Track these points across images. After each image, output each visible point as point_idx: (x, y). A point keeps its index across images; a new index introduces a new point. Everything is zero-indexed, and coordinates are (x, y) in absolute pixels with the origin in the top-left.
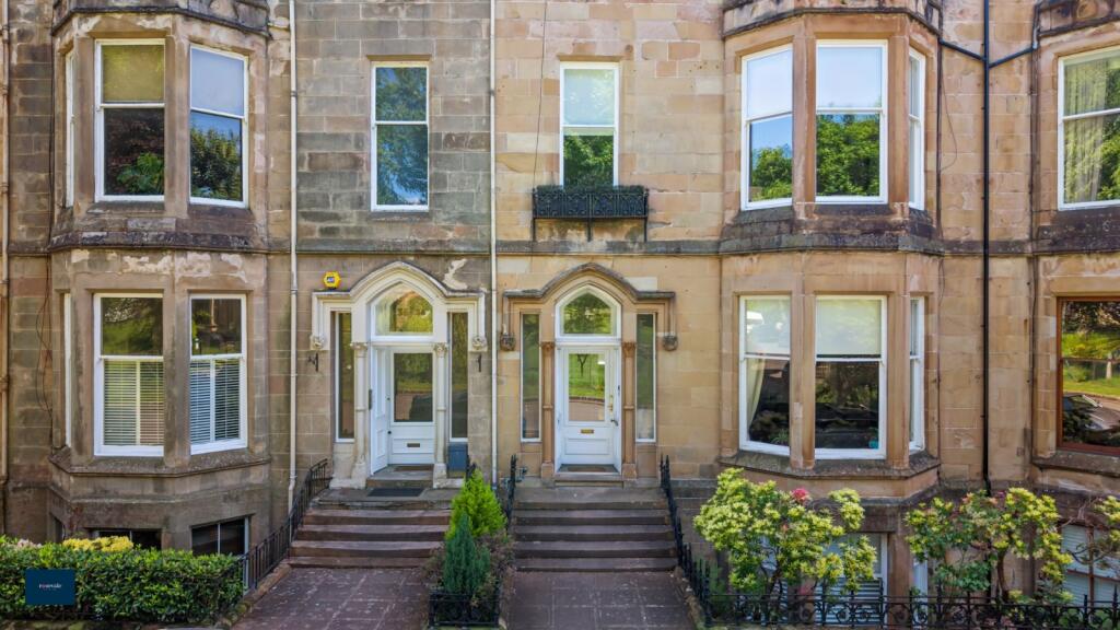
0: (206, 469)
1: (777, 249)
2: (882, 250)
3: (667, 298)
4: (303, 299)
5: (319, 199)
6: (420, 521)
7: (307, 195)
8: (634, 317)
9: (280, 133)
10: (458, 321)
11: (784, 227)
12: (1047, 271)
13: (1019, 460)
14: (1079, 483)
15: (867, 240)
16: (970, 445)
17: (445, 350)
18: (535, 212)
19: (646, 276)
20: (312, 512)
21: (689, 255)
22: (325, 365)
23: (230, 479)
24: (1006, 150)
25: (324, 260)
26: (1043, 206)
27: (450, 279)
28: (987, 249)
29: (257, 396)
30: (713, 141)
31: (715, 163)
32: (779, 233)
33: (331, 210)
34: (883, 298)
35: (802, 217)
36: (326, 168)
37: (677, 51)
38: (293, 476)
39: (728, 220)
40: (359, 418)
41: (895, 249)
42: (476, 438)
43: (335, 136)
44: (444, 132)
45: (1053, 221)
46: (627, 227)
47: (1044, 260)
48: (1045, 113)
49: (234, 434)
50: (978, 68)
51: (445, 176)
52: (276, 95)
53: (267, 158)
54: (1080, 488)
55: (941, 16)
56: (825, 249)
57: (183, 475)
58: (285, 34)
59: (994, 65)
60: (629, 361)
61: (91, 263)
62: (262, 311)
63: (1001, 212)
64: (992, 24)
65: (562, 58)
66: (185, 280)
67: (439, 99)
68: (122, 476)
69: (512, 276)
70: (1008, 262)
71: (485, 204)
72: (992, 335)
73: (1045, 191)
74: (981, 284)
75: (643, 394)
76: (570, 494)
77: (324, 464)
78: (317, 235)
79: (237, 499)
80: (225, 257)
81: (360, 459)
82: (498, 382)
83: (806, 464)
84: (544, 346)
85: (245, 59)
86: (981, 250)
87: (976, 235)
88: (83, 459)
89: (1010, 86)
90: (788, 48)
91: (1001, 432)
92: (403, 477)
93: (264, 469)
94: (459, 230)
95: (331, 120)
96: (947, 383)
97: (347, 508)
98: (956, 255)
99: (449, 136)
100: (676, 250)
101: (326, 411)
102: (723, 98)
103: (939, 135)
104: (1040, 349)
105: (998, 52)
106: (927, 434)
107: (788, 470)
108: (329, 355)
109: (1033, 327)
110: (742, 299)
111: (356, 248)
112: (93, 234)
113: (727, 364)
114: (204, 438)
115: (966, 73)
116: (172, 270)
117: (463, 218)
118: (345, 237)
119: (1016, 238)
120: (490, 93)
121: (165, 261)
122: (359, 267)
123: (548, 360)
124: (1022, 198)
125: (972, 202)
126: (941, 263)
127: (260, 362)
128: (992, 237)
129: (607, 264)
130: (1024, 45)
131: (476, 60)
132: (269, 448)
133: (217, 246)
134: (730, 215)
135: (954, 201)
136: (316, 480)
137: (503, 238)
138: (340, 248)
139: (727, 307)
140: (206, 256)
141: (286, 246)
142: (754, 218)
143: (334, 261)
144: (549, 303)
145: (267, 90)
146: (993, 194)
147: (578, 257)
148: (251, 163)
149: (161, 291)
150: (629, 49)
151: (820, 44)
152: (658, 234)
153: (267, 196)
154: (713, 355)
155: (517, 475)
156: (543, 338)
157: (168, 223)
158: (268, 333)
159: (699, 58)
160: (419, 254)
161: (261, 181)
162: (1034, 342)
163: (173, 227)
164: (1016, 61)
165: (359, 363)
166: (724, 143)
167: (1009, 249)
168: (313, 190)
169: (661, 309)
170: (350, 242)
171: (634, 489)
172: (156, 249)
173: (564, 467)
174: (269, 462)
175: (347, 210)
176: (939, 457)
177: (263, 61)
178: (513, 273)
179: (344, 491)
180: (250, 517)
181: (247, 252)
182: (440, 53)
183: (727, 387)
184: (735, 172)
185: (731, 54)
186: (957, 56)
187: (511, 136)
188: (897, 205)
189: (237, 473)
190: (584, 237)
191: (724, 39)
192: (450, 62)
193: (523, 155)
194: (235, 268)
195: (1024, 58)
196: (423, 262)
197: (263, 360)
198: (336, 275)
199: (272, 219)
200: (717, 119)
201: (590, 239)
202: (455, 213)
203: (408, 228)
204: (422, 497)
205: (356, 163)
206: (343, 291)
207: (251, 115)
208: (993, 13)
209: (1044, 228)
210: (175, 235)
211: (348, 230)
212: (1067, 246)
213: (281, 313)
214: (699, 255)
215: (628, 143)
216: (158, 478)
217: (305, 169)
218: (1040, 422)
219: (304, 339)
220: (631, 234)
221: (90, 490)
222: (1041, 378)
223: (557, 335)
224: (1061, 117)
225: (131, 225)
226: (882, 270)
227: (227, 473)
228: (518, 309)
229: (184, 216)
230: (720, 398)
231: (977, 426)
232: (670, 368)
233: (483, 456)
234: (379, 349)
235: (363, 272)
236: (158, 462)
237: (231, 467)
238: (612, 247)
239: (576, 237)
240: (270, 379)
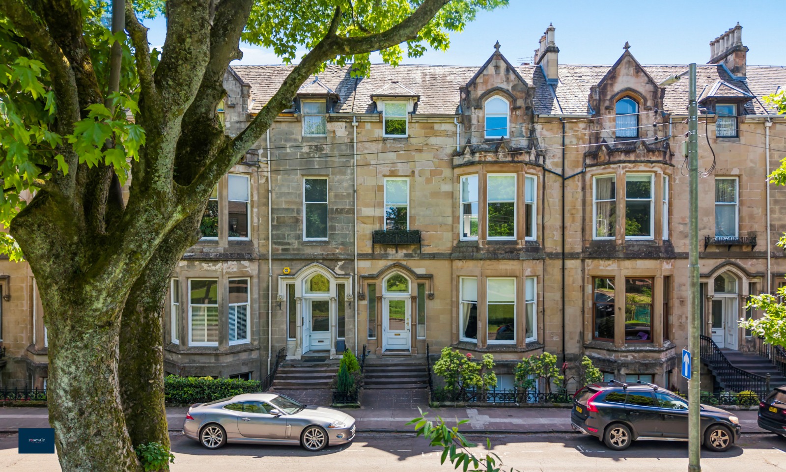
0: (234, 351)
1: (472, 258)
2: (513, 259)
3: (430, 277)
4: (274, 279)
5: (281, 236)
6: (326, 371)
7: (276, 234)
8: (416, 285)
9: (264, 208)
10: (341, 287)
11: (475, 249)
12: (588, 266)
13: (578, 345)
14: (599, 354)
15: (507, 255)
16: (557, 339)
17: (335, 300)
18: (374, 242)
19: (421, 269)
20: (280, 369)
21: (439, 259)
22: (283, 307)
23: (244, 356)
24: (572, 214)
25: (283, 262)
26: (587, 238)
27: (337, 270)
28: (564, 256)
29: (255, 321)
30: (449, 211)
31: (449, 220)
32: (473, 252)
33: (286, 241)
34: (515, 278)
35: (481, 246)
36: (284, 223)
37: (433, 173)
38: (270, 355)
39: (454, 245)
40: (298, 330)
41: (518, 259)
42: (349, 338)
43: (287, 209)
44: (335, 208)
45: (590, 244)
46: (413, 247)
47: (587, 261)
48: (588, 199)
49: (245, 337)
50: (560, 179)
51: (335, 226)
52: (262, 191)
53: (258, 219)
54: (599, 356)
55: (544, 158)
56: (490, 259)
57: (226, 354)
58: (266, 165)
59: (566, 179)
60: (414, 304)
61: (188, 266)
62: (257, 284)
63: (570, 240)
64: (566, 160)
65: (385, 176)
66: (227, 273)
67: (332, 194)
68: (201, 354)
69: (364, 268)
70: (573, 261)
71: (352, 238)
72: (566, 293)
73: (587, 232)
74: (561, 271)
75: (420, 318)
76: (388, 361)
77: (283, 350)
78: (280, 252)
79: (247, 364)
80: (242, 262)
81: (299, 347)
82: (358, 314)
83: (483, 346)
84: (378, 298)
85: (249, 177)
86: (561, 257)
87: (559, 250)
88: (185, 348)
89: (574, 187)
90: (477, 175)
91: (571, 333)
92: (316, 354)
93: (257, 352)
94: (341, 249)
95: (287, 202)
96: (547, 312)
97: (295, 367)
98: (551, 259)
99: (337, 209)
100: (433, 257)
101: (284, 326)
102: (453, 193)
103: (543, 208)
104: (586, 299)
105: (569, 172)
106: (538, 334)
107: (476, 349)
108: (285, 303)
109: (583, 288)
110: (461, 278)
111: (298, 257)
112: (189, 254)
113: (455, 305)
114: (233, 339)
115: (555, 181)
116: (222, 269)
117: (343, 244)
118: (292, 252)
119: (576, 251)
120: (354, 191)
121: (219, 265)
122: (299, 265)
123: (380, 304)
124: (579, 234)
125: (557, 236)
126: (544, 262)
127: (256, 306)
128: (566, 251)
129: (404, 263)
130: (579, 170)
131: (348, 177)
132: (259, 342)
133: (239, 258)
134: (455, 242)
135: (550, 236)
136: (281, 356)
137: (359, 252)
138: (290, 257)
139: (455, 282)
140: (235, 263)
141: (267, 256)
142: (464, 244)
143: (287, 263)
144: (380, 280)
145: (258, 190)
146: (566, 233)
147: (392, 260)
148: (252, 222)
149: (218, 278)
150: (413, 172)
151: (489, 175)
152: (426, 250)
153: (259, 235)
154: (449, 301)
155: (366, 353)
156: (377, 295)
157: (221, 249)
158: (259, 294)
159: (443, 176)
160: (324, 259)
161: (256, 229)
162: (584, 295)
163: (223, 251)
164: (576, 177)
165: (298, 306)
166: (453, 212)
167: (573, 256)
168: (278, 232)
169: (427, 282)
170: (294, 254)
171: (416, 358)
172: (215, 260)
173: (387, 350)
174: (259, 349)
175: (293, 241)
176: (544, 343)
177: (256, 177)
178: (364, 267)
179: (292, 360)
180: (251, 372)
181: (251, 260)
182: (332, 174)
183: (454, 315)
184: (457, 225)
185: (455, 175)
186: (551, 175)
187: (363, 209)
188: (519, 241)
189: (247, 353)
190: (394, 251)
191: (453, 168)
192: (337, 178)
193: (369, 217)
194: (246, 267)
195: (580, 175)
196: (326, 263)
197: (257, 305)
198: (288, 268)
199: (261, 245)
200: (450, 201)
201: (397, 252)
202: (339, 242)
203: (319, 248)
204: (326, 362)
205: (297, 221)
206: (292, 275)
207: (252, 201)
208: (567, 156)
209: (587, 248)
210: (223, 254)
211: (294, 249)
212: (594, 255)
213: (265, 285)
214: (443, 259)
215: (413, 212)
216: (217, 355)
217: (275, 223)
218: (586, 329)
219: (275, 296)
220: (414, 250)
221: (187, 361)
222: (586, 310)
223: (383, 293)
224: (594, 201)
225: (205, 250)
226: (514, 267)
227: (244, 354)
228: (366, 282)
229: (227, 246)
230: (452, 320)
231: (560, 331)
232: (431, 307)
233: (351, 345)
234: (306, 299)
235: (300, 267)
236: (216, 349)
237: (245, 351)
238: (406, 256)
239: (391, 251)
240: (260, 313)
